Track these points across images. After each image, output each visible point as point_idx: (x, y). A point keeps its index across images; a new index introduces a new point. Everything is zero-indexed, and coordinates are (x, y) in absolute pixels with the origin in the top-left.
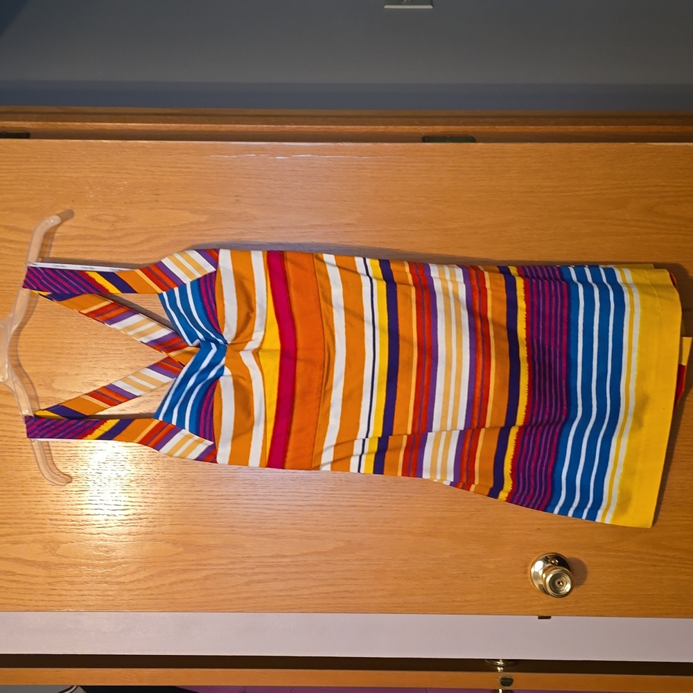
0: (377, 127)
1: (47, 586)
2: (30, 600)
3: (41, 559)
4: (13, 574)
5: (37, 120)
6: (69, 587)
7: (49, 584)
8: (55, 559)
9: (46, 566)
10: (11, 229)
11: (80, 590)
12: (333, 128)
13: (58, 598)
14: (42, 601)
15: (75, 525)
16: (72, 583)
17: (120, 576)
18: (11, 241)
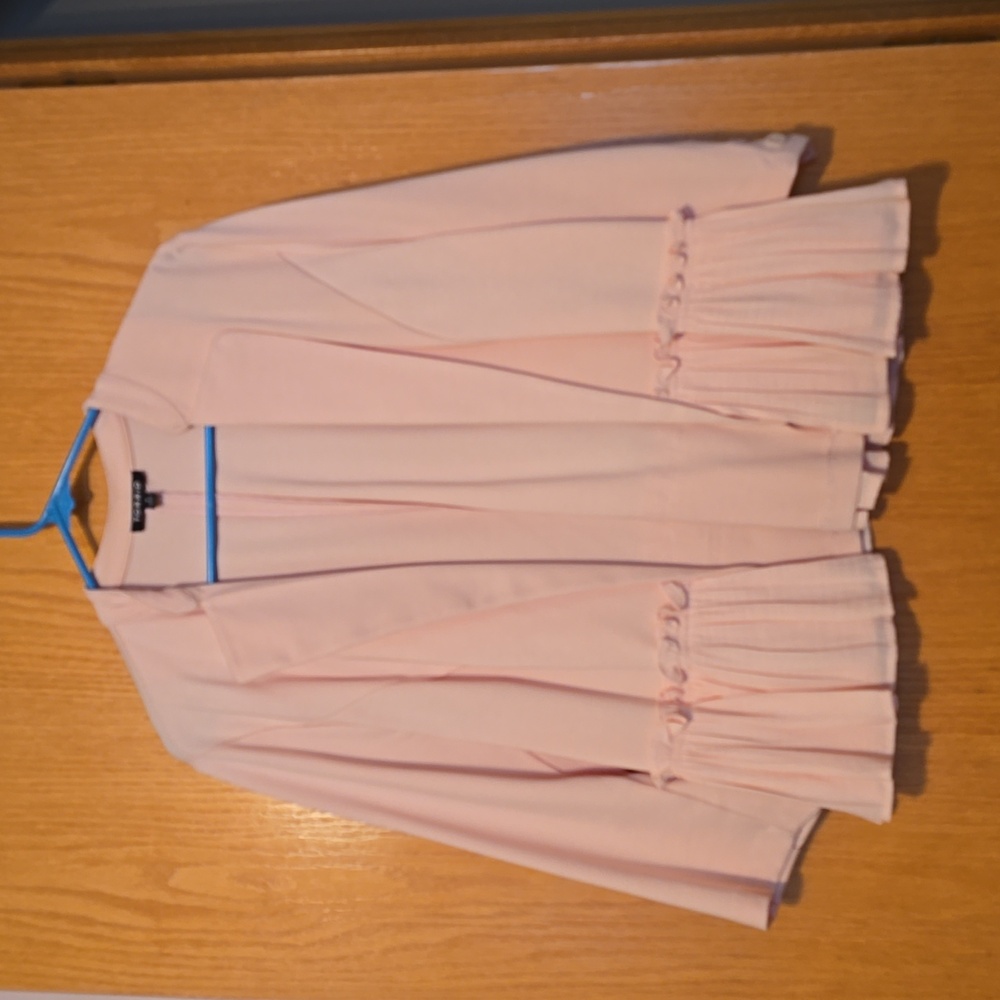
0: (788, 29)
1: (154, 949)
2: (122, 973)
3: (141, 895)
4: (90, 922)
5: (130, 55)
6: (191, 951)
7: (157, 943)
8: (165, 898)
9: (150, 908)
10: (73, 260)
11: (213, 958)
12: (697, 36)
13: (174, 972)
14: (144, 975)
15: (202, 831)
16: (198, 944)
17: (288, 933)
18: (73, 284)
